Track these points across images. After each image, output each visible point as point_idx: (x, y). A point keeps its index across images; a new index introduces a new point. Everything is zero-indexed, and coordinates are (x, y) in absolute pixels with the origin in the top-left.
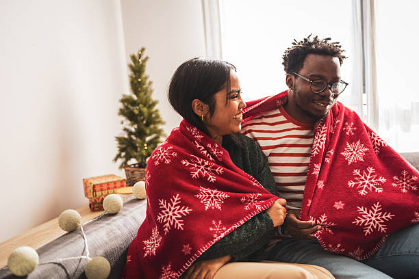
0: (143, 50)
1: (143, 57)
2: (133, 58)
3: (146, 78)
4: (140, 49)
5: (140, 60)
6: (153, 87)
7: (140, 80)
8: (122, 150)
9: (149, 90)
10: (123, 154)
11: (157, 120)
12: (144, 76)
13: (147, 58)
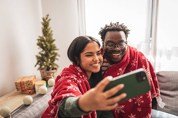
0: (48, 15)
1: (48, 19)
2: (44, 19)
3: (49, 29)
4: (47, 15)
5: (47, 21)
6: (53, 33)
7: (46, 30)
8: (38, 62)
9: (51, 34)
10: (39, 63)
11: (55, 48)
12: (48, 28)
13: (50, 20)
